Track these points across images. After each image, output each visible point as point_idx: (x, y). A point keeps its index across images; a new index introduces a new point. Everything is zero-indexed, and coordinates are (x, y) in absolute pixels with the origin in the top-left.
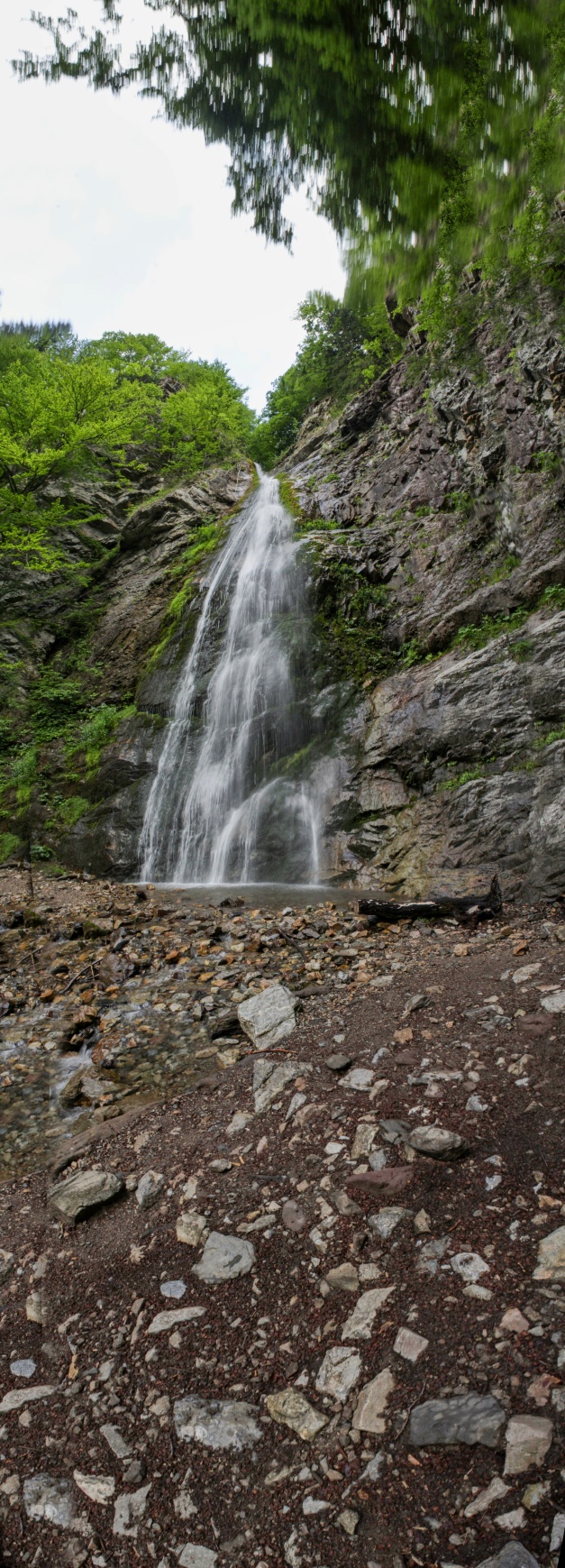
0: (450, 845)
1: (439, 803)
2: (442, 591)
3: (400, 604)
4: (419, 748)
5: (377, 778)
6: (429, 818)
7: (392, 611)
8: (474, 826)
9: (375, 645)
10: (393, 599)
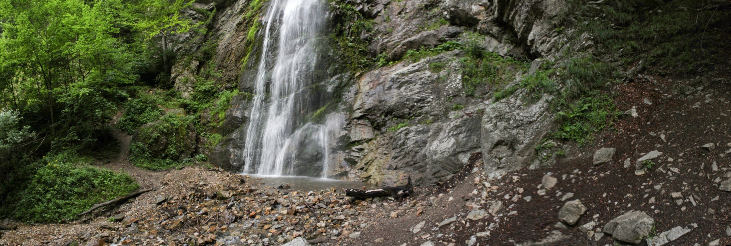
0: (392, 158)
1: (388, 138)
2: (403, 28)
3: (379, 32)
4: (380, 110)
5: (359, 124)
6: (383, 145)
7: (375, 35)
8: (403, 149)
9: (363, 53)
10: (376, 28)
